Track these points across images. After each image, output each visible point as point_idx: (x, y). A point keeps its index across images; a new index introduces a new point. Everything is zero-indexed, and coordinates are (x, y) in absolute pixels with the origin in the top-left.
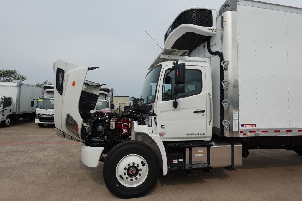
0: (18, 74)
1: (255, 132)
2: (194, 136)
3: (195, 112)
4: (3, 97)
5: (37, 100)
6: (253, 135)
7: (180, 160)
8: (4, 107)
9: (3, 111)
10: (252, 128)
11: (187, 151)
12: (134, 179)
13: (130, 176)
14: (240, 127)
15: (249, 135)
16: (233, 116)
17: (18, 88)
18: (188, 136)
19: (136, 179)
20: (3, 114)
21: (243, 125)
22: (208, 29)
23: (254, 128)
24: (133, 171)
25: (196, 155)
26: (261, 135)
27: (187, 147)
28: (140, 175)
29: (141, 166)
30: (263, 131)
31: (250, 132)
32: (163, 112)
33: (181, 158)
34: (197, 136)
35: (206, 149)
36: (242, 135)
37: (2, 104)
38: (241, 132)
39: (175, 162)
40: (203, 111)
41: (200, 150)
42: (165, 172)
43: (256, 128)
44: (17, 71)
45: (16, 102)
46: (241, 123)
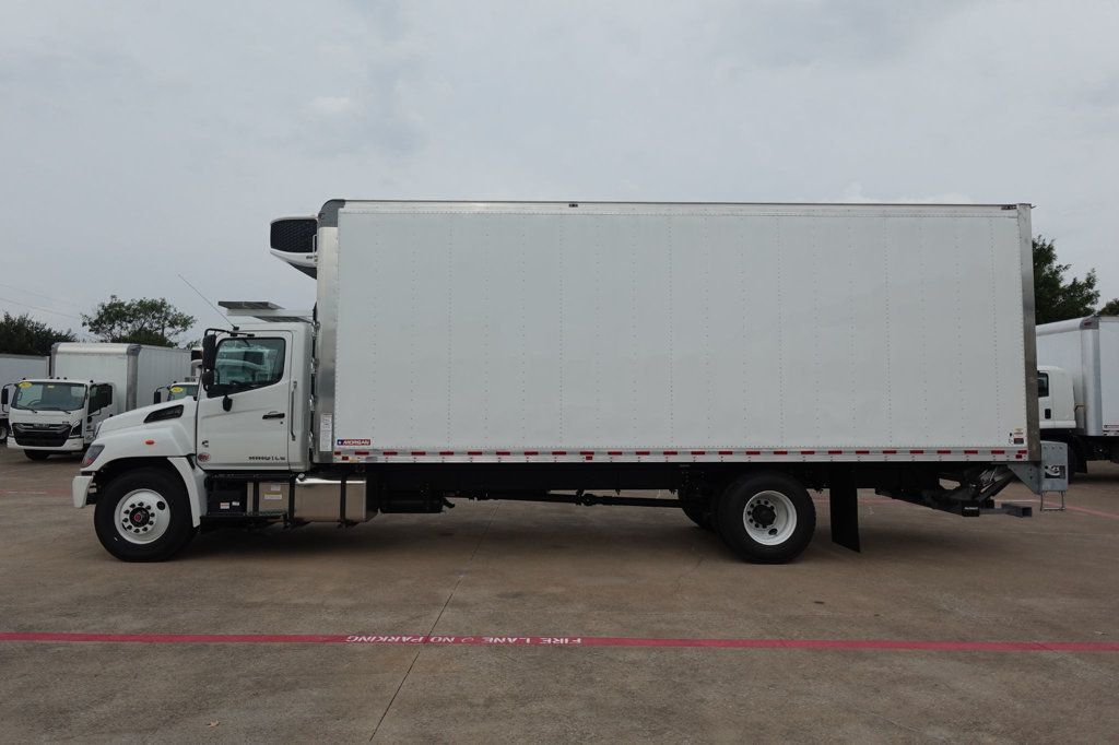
0: (172, 310)
1: (367, 453)
2: (265, 461)
3: (265, 417)
4: (89, 384)
5: (169, 388)
6: (362, 460)
7: (234, 504)
8: (90, 411)
9: (90, 420)
10: (362, 447)
11: (250, 487)
12: (141, 529)
13: (137, 525)
14: (336, 444)
15: (353, 459)
16: (322, 424)
17: (132, 358)
18: (252, 461)
19: (145, 529)
20: (89, 427)
21: (342, 441)
22: (308, 257)
23: (366, 447)
24: (140, 516)
25: (267, 497)
26: (381, 459)
27: (251, 480)
28: (151, 523)
29: (154, 509)
30: (385, 453)
31: (358, 453)
32: (207, 417)
33: (236, 501)
34: (270, 461)
35: (287, 486)
36: (338, 459)
37: (87, 402)
38: (338, 453)
39: (225, 506)
40: (282, 416)
41: (276, 488)
42: (196, 522)
43: (370, 447)
44: (169, 302)
45: (128, 394)
46: (337, 438)
